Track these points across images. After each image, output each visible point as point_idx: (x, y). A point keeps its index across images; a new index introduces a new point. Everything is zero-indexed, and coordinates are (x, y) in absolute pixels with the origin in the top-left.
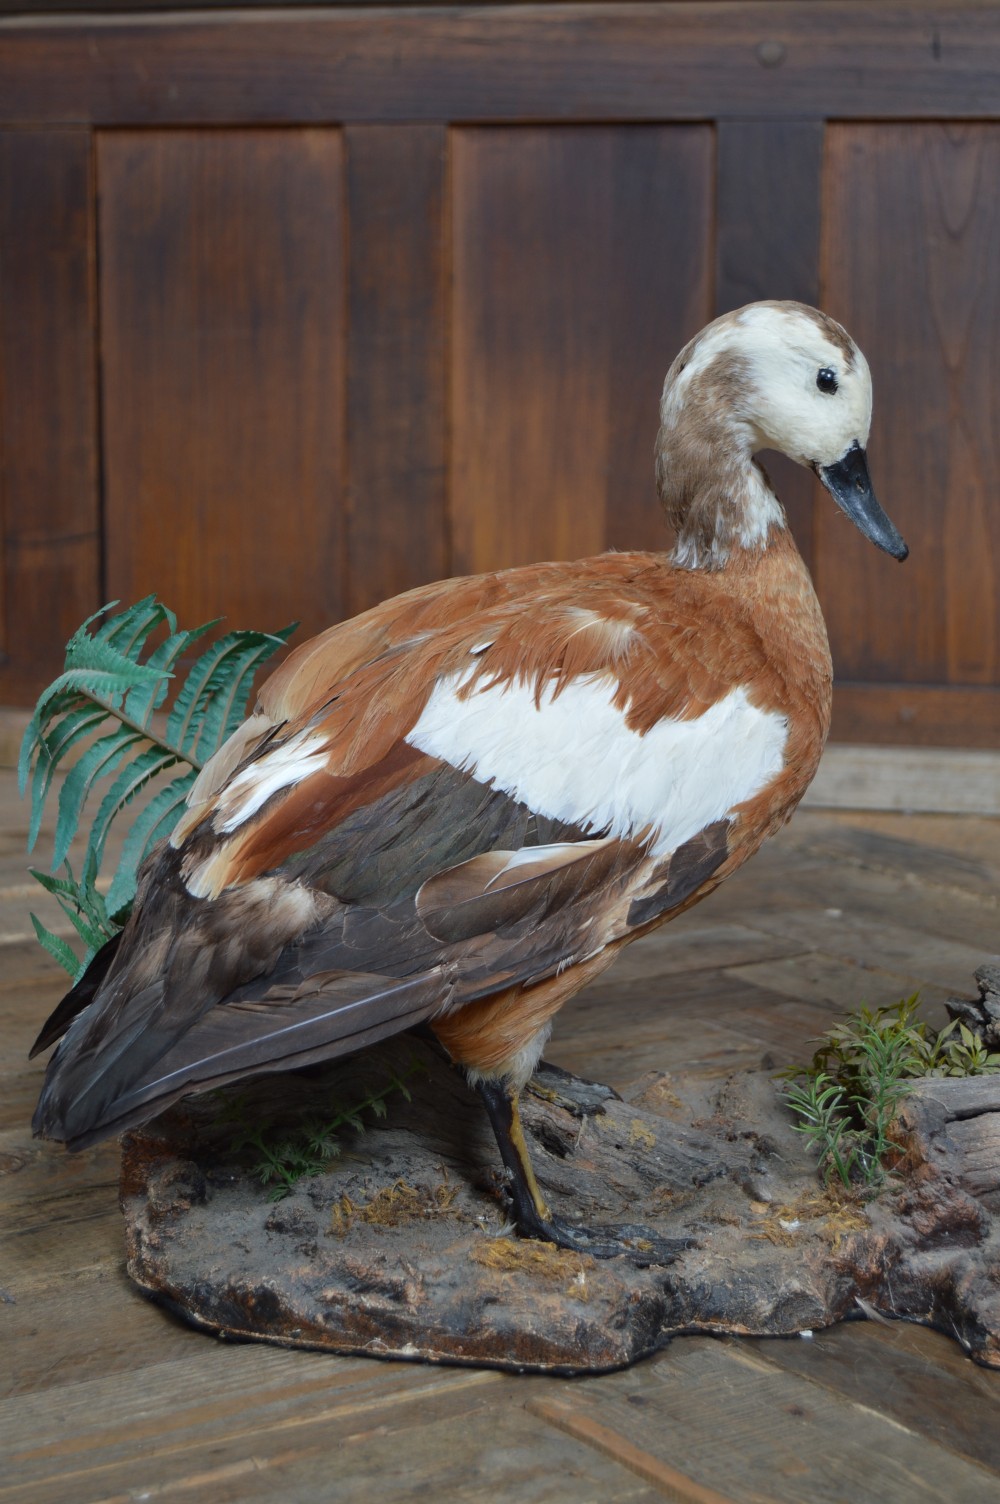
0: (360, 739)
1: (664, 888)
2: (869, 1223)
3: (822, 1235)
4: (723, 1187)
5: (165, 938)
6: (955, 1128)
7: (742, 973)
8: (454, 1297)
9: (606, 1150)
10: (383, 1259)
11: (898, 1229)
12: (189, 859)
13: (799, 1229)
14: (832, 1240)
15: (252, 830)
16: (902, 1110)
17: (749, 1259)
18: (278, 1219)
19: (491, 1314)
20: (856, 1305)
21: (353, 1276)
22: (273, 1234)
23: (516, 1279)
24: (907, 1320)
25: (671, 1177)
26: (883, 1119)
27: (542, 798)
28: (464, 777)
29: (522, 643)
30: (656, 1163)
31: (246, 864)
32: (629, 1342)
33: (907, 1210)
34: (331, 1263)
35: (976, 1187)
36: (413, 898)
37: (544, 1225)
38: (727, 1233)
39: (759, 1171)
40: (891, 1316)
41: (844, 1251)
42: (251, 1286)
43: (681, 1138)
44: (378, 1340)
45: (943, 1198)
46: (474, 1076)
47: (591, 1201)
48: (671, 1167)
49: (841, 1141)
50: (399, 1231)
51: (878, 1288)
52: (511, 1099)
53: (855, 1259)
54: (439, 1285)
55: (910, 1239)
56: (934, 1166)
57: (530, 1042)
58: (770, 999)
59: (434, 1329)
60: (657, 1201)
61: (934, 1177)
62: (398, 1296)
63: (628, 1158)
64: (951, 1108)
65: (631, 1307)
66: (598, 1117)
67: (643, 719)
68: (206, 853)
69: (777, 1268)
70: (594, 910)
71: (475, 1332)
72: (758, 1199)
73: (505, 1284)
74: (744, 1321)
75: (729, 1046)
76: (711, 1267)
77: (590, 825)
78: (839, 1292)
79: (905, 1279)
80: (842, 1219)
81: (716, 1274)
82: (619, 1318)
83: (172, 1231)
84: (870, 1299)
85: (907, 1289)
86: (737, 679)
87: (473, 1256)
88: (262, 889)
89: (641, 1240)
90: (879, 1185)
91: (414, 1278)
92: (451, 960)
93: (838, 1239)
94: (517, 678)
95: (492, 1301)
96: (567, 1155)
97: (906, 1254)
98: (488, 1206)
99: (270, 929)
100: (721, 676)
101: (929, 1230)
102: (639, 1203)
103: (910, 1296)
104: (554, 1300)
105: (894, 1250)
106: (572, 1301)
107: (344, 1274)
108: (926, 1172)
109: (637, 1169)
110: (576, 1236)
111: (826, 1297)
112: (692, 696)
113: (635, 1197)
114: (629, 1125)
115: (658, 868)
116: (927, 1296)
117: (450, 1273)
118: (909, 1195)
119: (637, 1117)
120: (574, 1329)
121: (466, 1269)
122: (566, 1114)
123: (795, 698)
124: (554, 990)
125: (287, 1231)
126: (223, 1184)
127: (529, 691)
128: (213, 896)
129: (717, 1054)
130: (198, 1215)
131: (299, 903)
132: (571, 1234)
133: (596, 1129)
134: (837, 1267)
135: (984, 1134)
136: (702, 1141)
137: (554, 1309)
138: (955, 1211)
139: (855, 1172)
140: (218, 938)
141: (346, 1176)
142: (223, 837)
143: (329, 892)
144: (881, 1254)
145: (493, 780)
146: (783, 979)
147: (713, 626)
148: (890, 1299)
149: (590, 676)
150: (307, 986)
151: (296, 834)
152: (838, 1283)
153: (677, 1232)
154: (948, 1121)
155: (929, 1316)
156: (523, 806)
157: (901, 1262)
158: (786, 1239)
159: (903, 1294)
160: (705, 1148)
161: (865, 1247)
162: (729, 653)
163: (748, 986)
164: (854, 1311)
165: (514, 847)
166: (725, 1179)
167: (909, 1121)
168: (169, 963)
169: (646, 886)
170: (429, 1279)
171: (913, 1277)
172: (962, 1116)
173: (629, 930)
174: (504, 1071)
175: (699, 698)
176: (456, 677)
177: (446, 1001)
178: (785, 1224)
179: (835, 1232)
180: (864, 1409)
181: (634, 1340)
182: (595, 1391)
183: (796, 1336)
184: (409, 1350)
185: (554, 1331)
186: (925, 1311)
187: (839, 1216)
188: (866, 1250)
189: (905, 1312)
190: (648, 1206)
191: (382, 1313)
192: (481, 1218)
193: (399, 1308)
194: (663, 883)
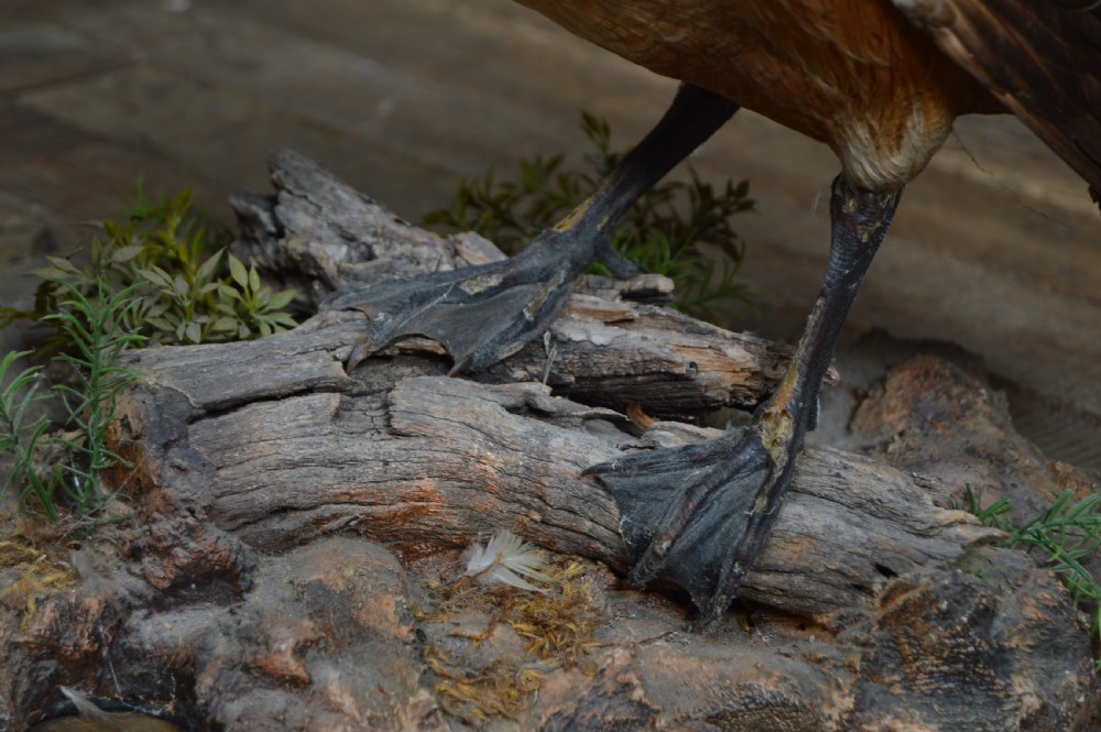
2: (77, 576)
3: (8, 601)
6: (204, 429)
11: (124, 582)
14: (23, 607)
16: (126, 405)
20: (64, 697)
24: (139, 711)
26: (99, 419)
33: (135, 554)
35: (234, 518)
40: (114, 708)
41: (40, 622)
45: (184, 539)
51: (95, 671)
53: (56, 634)
55: (140, 597)
56: (168, 492)
58: (70, 137)
61: (170, 508)
64: (196, 400)
78: (34, 683)
79: (134, 655)
80: (39, 574)
84: (85, 687)
85: (137, 669)
90: (97, 514)
93: (32, 606)
97: (136, 618)
101: (166, 584)
103: (143, 678)
105: (116, 615)
108: (159, 502)
111: (13, 696)
116: (167, 679)
118: (135, 533)
134: (31, 649)
135: (244, 439)
138: (200, 557)
144: (96, 624)
146: (92, 108)
148: (113, 683)
152: (32, 671)
154: (193, 420)
155: (169, 707)
157: (127, 632)
159: (131, 675)
161: (70, 614)
163: (44, 121)
164: (60, 706)
167: (134, 424)
171: (145, 653)
172: (215, 410)
179: (27, 595)
186: (165, 698)
187: (33, 568)
188: (73, 619)
189: (136, 701)
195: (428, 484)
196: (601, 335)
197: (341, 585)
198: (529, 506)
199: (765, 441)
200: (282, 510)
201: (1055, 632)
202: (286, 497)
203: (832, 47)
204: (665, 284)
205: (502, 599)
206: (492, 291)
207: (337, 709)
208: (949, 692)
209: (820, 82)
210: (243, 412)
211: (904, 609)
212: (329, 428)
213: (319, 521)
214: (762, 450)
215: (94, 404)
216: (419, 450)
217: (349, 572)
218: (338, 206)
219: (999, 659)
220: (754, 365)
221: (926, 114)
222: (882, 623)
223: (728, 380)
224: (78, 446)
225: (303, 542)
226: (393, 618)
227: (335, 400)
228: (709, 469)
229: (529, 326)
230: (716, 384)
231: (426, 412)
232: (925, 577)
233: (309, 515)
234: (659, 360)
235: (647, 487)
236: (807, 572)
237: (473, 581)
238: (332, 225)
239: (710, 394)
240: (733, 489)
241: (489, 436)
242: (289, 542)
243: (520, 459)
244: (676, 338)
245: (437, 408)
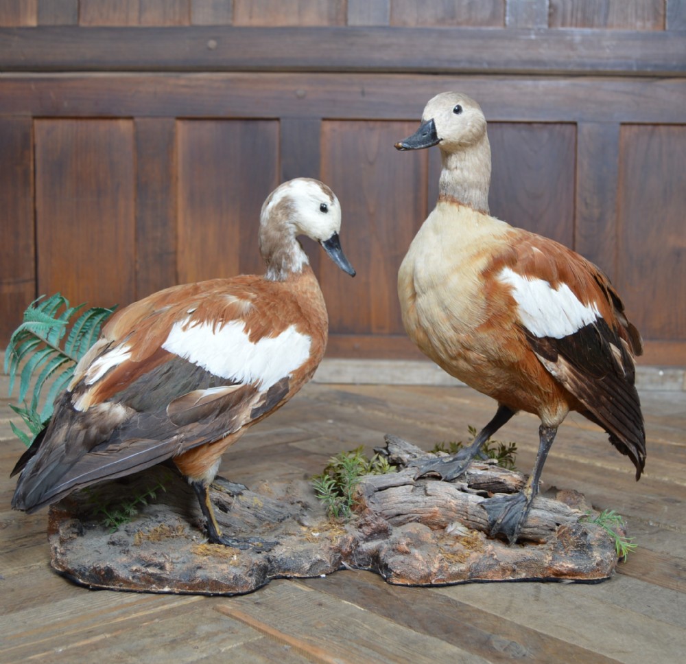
0: (144, 347)
1: (265, 403)
2: (346, 532)
3: (328, 537)
4: (290, 522)
5: (65, 427)
6: (378, 493)
7: (296, 445)
8: (184, 567)
9: (243, 509)
10: (156, 553)
11: (357, 534)
12: (75, 395)
13: (319, 536)
14: (332, 539)
15: (100, 383)
16: (358, 488)
17: (300, 548)
18: (113, 540)
19: (199, 573)
20: (342, 564)
21: (143, 560)
22: (111, 546)
23: (209, 559)
24: (361, 569)
25: (269, 519)
26: (350, 492)
27: (216, 369)
28: (185, 361)
29: (208, 309)
30: (263, 513)
31: (98, 397)
32: (254, 582)
33: (360, 526)
34: (135, 556)
35: (387, 516)
36: (165, 409)
37: (220, 538)
38: (291, 539)
39: (303, 515)
40: (355, 567)
41: (337, 543)
42: (102, 566)
43: (273, 504)
44: (154, 586)
45: (374, 521)
46: (190, 480)
47: (238, 529)
48: (269, 515)
49: (335, 501)
50: (162, 543)
51: (350, 557)
52: (206, 489)
53: (341, 546)
54: (178, 563)
55: (362, 537)
56: (370, 508)
57: (213, 466)
58: (307, 454)
59: (176, 580)
60: (264, 528)
61: (370, 513)
62: (162, 567)
63: (252, 512)
64: (376, 486)
65: (254, 568)
66: (240, 496)
67: (255, 338)
68: (82, 393)
69: (311, 551)
70: (237, 412)
71: (193, 581)
72: (303, 525)
73: (204, 561)
74: (299, 572)
75: (291, 471)
76: (286, 552)
77: (235, 379)
78: (335, 559)
79: (360, 553)
80: (336, 531)
81: (287, 554)
82: (250, 572)
83: (69, 547)
84: (347, 561)
85: (361, 557)
86: (291, 322)
87: (192, 551)
88: (105, 407)
89: (258, 543)
90: (349, 517)
91: (168, 560)
92: (181, 433)
93: (334, 539)
94: (205, 322)
95: (199, 568)
96: (228, 512)
97: (360, 543)
98: (197, 532)
99: (108, 422)
100: (285, 321)
101: (369, 534)
102: (257, 529)
103: (362, 559)
104: (224, 566)
105: (356, 542)
106: (231, 566)
107: (140, 560)
108: (368, 512)
109: (256, 516)
110: (232, 542)
111: (330, 561)
112: (274, 329)
113: (255, 527)
114: (252, 499)
115: (262, 395)
116: (369, 559)
117: (182, 558)
118: (361, 521)
119: (256, 496)
120: (232, 577)
121: (189, 556)
122: (228, 496)
123: (314, 330)
124: (222, 444)
125: (117, 545)
126: (90, 528)
127: (210, 327)
128: (85, 410)
129: (285, 475)
130: (80, 540)
131: (119, 412)
132: (230, 541)
133: (239, 501)
134: (334, 549)
135: (389, 496)
136: (281, 505)
137: (224, 570)
138: (379, 525)
139: (340, 513)
140: (87, 427)
141: (140, 522)
142: (89, 386)
143: (132, 407)
144: (351, 543)
145: (197, 362)
146: (311, 446)
147: (282, 302)
148: (355, 561)
149: (235, 321)
150: (123, 445)
151: (118, 384)
152: (335, 556)
153: (272, 539)
154: (376, 491)
155: (370, 567)
156: (209, 372)
157: (359, 546)
158: (314, 540)
159: (360, 559)
160: (282, 507)
161: (345, 541)
162: (288, 312)
163: (297, 449)
164: (341, 566)
165: (206, 388)
166: (290, 519)
167: (360, 492)
168: (68, 437)
169: (258, 403)
170: (174, 561)
171: (363, 552)
172: (380, 490)
173: (251, 420)
174: (203, 477)
175: (277, 330)
176: (181, 322)
177: (180, 449)
178: (314, 534)
179: (333, 536)
180: (346, 602)
181: (256, 581)
182: (241, 601)
183: (319, 577)
184: (167, 589)
185: (224, 578)
186: (368, 565)
187: (334, 530)
189: (361, 566)
190: (260, 530)
191: (156, 575)
192: (194, 537)
193: (162, 572)
194: (264, 401)
195: (437, 509)
196: (480, 472)
197: (416, 532)
198: (463, 515)
199: (525, 494)
200: (398, 515)
201: (604, 542)
202: (400, 511)
203: (538, 387)
204: (496, 461)
205: (457, 538)
206: (450, 462)
207: (418, 560)
208: (577, 556)
209: (536, 398)
210: (388, 490)
211: (564, 533)
212: (411, 493)
213: (408, 518)
214: (524, 496)
216: (434, 499)
217: (418, 529)
218: (405, 446)
219: (589, 547)
220: (521, 479)
221: (562, 406)
222: (558, 538)
223: (514, 483)
225: (404, 524)
226: (430, 538)
227: (412, 487)
228: (510, 502)
229: (461, 469)
230: (511, 484)
231: (436, 490)
232: (569, 524)
233: (406, 516)
234: (495, 478)
235: (495, 507)
236: (537, 527)
237: (449, 535)
238: (404, 451)
239: (510, 487)
240: (518, 506)
241: (452, 496)
242: (400, 524)
243: (460, 502)
244: (499, 473)
245: (439, 489)
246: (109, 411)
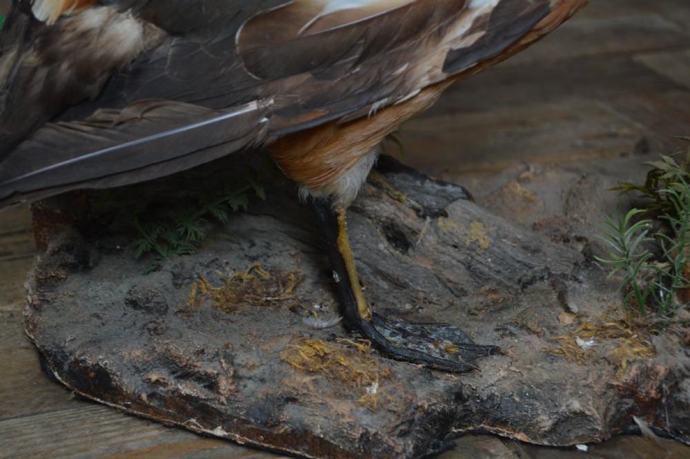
1: (482, 38)
2: (654, 351)
3: (610, 359)
4: (542, 291)
5: (11, 55)
7: (647, 60)
8: (261, 391)
9: (443, 249)
10: (202, 352)
11: (682, 359)
13: (592, 349)
14: (619, 364)
17: (542, 373)
18: (134, 297)
19: (290, 413)
20: (634, 423)
21: (176, 363)
22: (130, 309)
23: (315, 382)
24: (679, 440)
25: (499, 277)
26: (682, 258)
30: (487, 264)
32: (410, 449)
34: (159, 349)
36: (234, 35)
38: (529, 343)
39: (577, 280)
40: (664, 435)
41: (628, 375)
42: (90, 362)
43: (515, 240)
44: (193, 420)
46: (304, 192)
47: (421, 295)
48: (500, 268)
50: (235, 318)
51: (656, 410)
52: (338, 215)
53: (636, 384)
54: (250, 378)
57: (354, 169)
59: (239, 419)
60: (481, 299)
62: (211, 383)
63: (462, 258)
65: (418, 415)
66: (440, 219)
69: (562, 386)
71: (274, 426)
72: (568, 310)
73: (305, 386)
74: (526, 431)
75: (613, 129)
76: (504, 378)
78: (618, 411)
79: (681, 406)
80: (631, 346)
81: (507, 386)
82: (402, 427)
83: (49, 295)
84: (648, 420)
85: (682, 414)
87: (283, 356)
88: (94, 17)
89: (450, 343)
90: (671, 315)
91: (227, 372)
92: (268, 96)
93: (624, 364)
95: (291, 400)
96: (410, 250)
98: (326, 296)
102: (465, 300)
103: (684, 420)
104: (343, 407)
105: (674, 379)
106: (362, 409)
107: (168, 361)
109: (469, 268)
110: (393, 334)
111: (605, 416)
113: (464, 293)
114: (468, 228)
115: (478, 19)
117: (262, 368)
119: (479, 220)
120: (358, 436)
121: (276, 366)
122: (413, 214)
124: (372, 127)
125: (141, 308)
126: (111, 252)
129: (599, 137)
130: (75, 283)
131: (126, 33)
132: (386, 333)
133: (437, 230)
134: (620, 390)
136: (533, 245)
137: (343, 416)
139: (651, 300)
140: (50, 60)
141: (208, 256)
143: (158, 25)
144: (662, 382)
148: (665, 420)
150: (128, 112)
152: (619, 403)
153: (486, 336)
157: (679, 390)
158: (578, 357)
159: (677, 418)
160: (535, 251)
161: (647, 373)
163: (648, 72)
164: (631, 428)
166: (545, 284)
168: (11, 80)
169: (464, 36)
170: (242, 372)
173: (444, 76)
174: (330, 191)
177: (262, 132)
178: (580, 342)
179: (622, 357)
181: (416, 447)
183: (573, 448)
184: (219, 432)
185: (340, 435)
187: (628, 341)
188: (648, 377)
189: (678, 433)
190: (472, 301)
191: (197, 399)
192: (317, 307)
193: (212, 396)
194: (482, 33)
215: (680, 249)
224: (666, 272)
246: (102, 31)
